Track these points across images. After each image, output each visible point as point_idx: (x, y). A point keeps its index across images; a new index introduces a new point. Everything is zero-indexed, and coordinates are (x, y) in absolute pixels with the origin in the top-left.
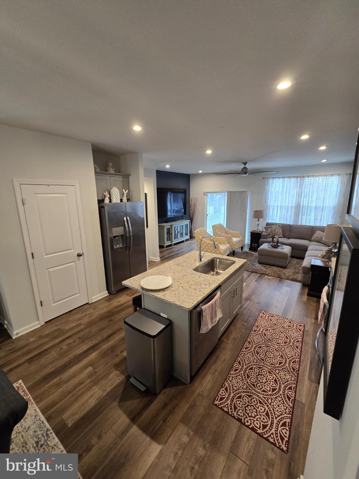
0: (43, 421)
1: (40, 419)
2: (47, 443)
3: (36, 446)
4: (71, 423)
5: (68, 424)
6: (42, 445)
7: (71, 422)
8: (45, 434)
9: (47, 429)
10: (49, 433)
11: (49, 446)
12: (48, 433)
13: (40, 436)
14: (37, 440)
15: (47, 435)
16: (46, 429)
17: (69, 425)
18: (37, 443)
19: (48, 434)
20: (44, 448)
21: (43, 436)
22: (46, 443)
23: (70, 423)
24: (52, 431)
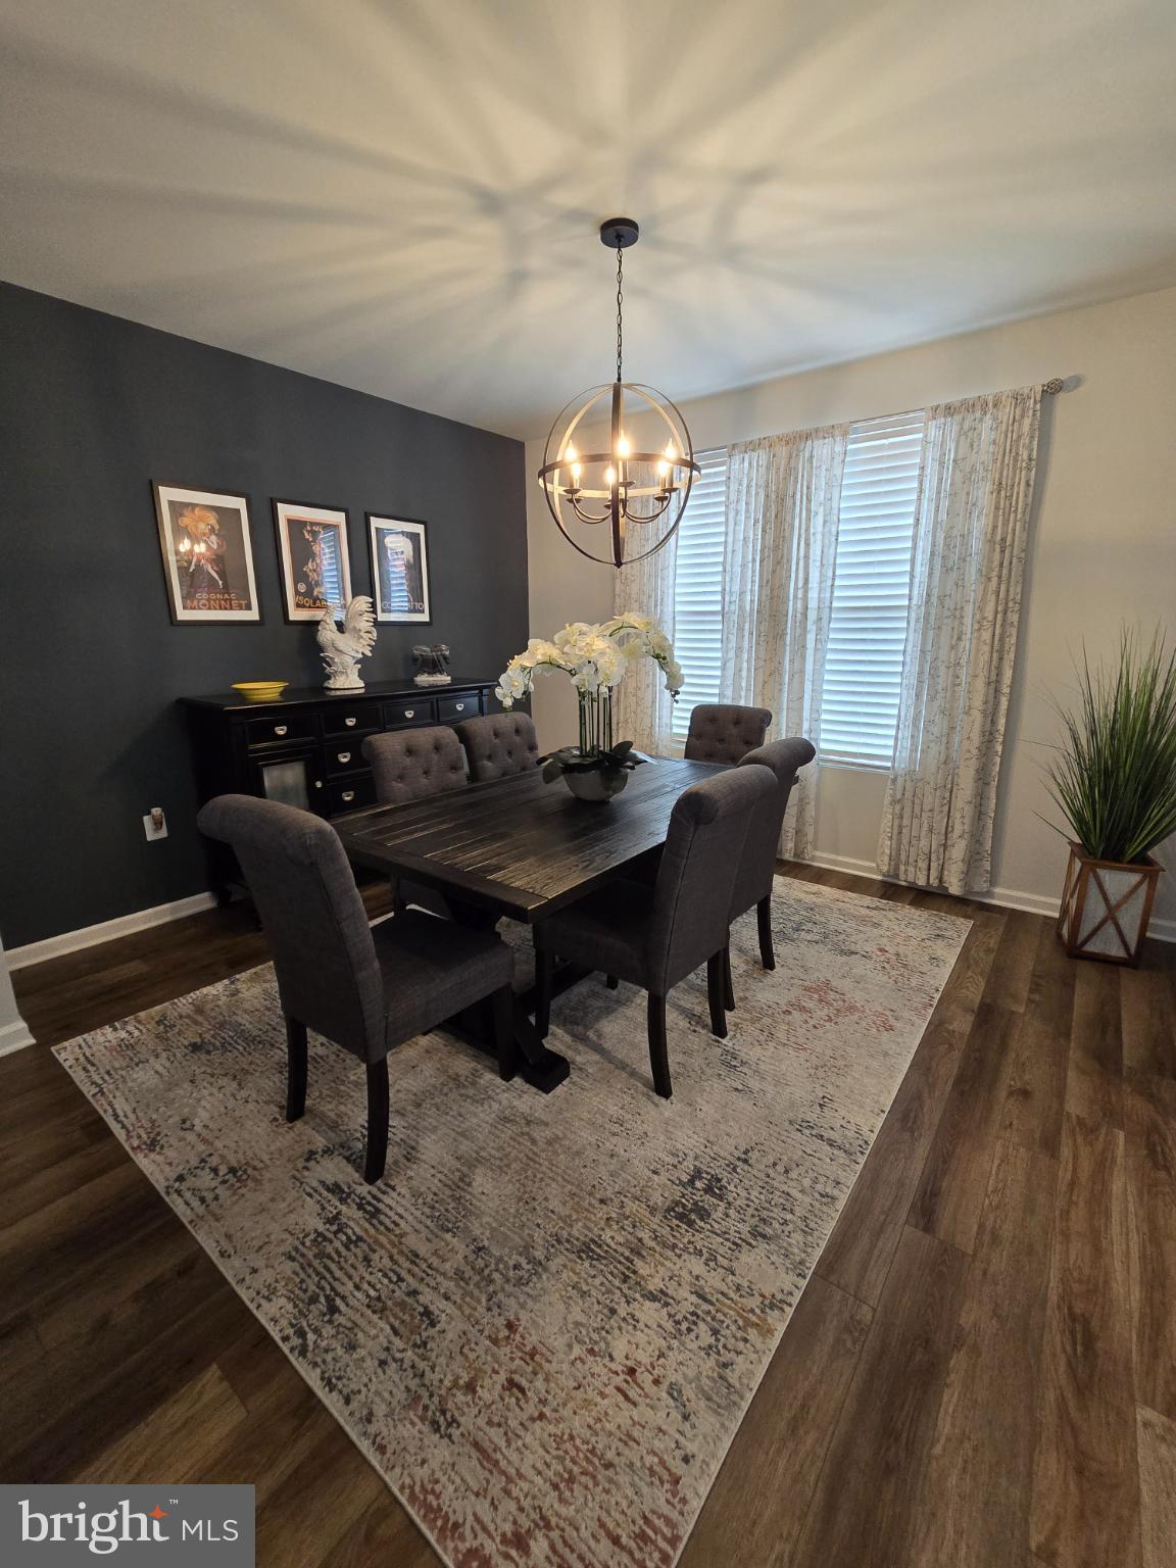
0: (331, 1391)
1: (347, 1401)
2: (296, 1306)
3: (334, 1300)
4: (204, 1381)
5: (221, 1380)
6: (314, 1300)
7: (203, 1387)
8: (311, 1337)
9: (305, 1357)
10: (296, 1341)
11: (289, 1298)
12: (300, 1341)
13: (328, 1331)
14: (336, 1315)
15: (301, 1334)
16: (309, 1355)
17: (213, 1372)
18: (333, 1309)
19: (298, 1337)
20: (305, 1291)
21: (316, 1331)
22: (301, 1305)
23: (211, 1381)
24: (285, 1348)
